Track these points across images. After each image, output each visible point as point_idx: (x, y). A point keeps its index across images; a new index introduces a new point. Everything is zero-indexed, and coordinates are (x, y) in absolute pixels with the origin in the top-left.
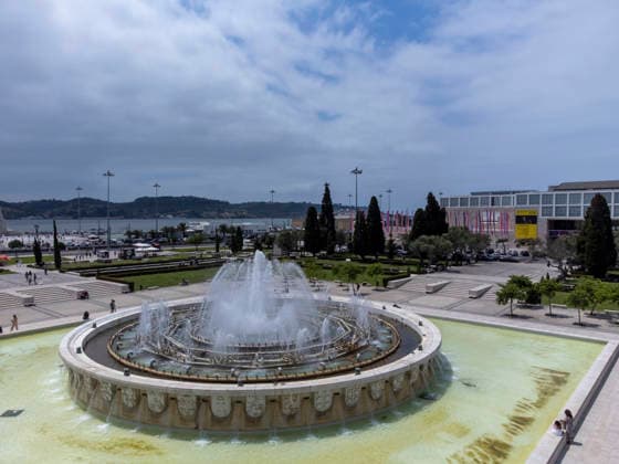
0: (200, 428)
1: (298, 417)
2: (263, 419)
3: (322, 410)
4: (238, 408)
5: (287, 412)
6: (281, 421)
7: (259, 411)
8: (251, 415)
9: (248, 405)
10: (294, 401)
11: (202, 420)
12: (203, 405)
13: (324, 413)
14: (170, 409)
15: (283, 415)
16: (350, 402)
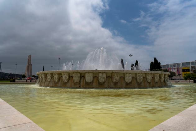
0: (81, 86)
1: (119, 84)
2: (106, 83)
3: (128, 82)
4: (95, 79)
5: (114, 81)
6: (112, 85)
7: (104, 80)
8: (101, 82)
9: (99, 77)
10: (117, 77)
11: (82, 83)
12: (82, 78)
13: (129, 84)
14: (70, 81)
15: (113, 82)
16: (139, 81)
